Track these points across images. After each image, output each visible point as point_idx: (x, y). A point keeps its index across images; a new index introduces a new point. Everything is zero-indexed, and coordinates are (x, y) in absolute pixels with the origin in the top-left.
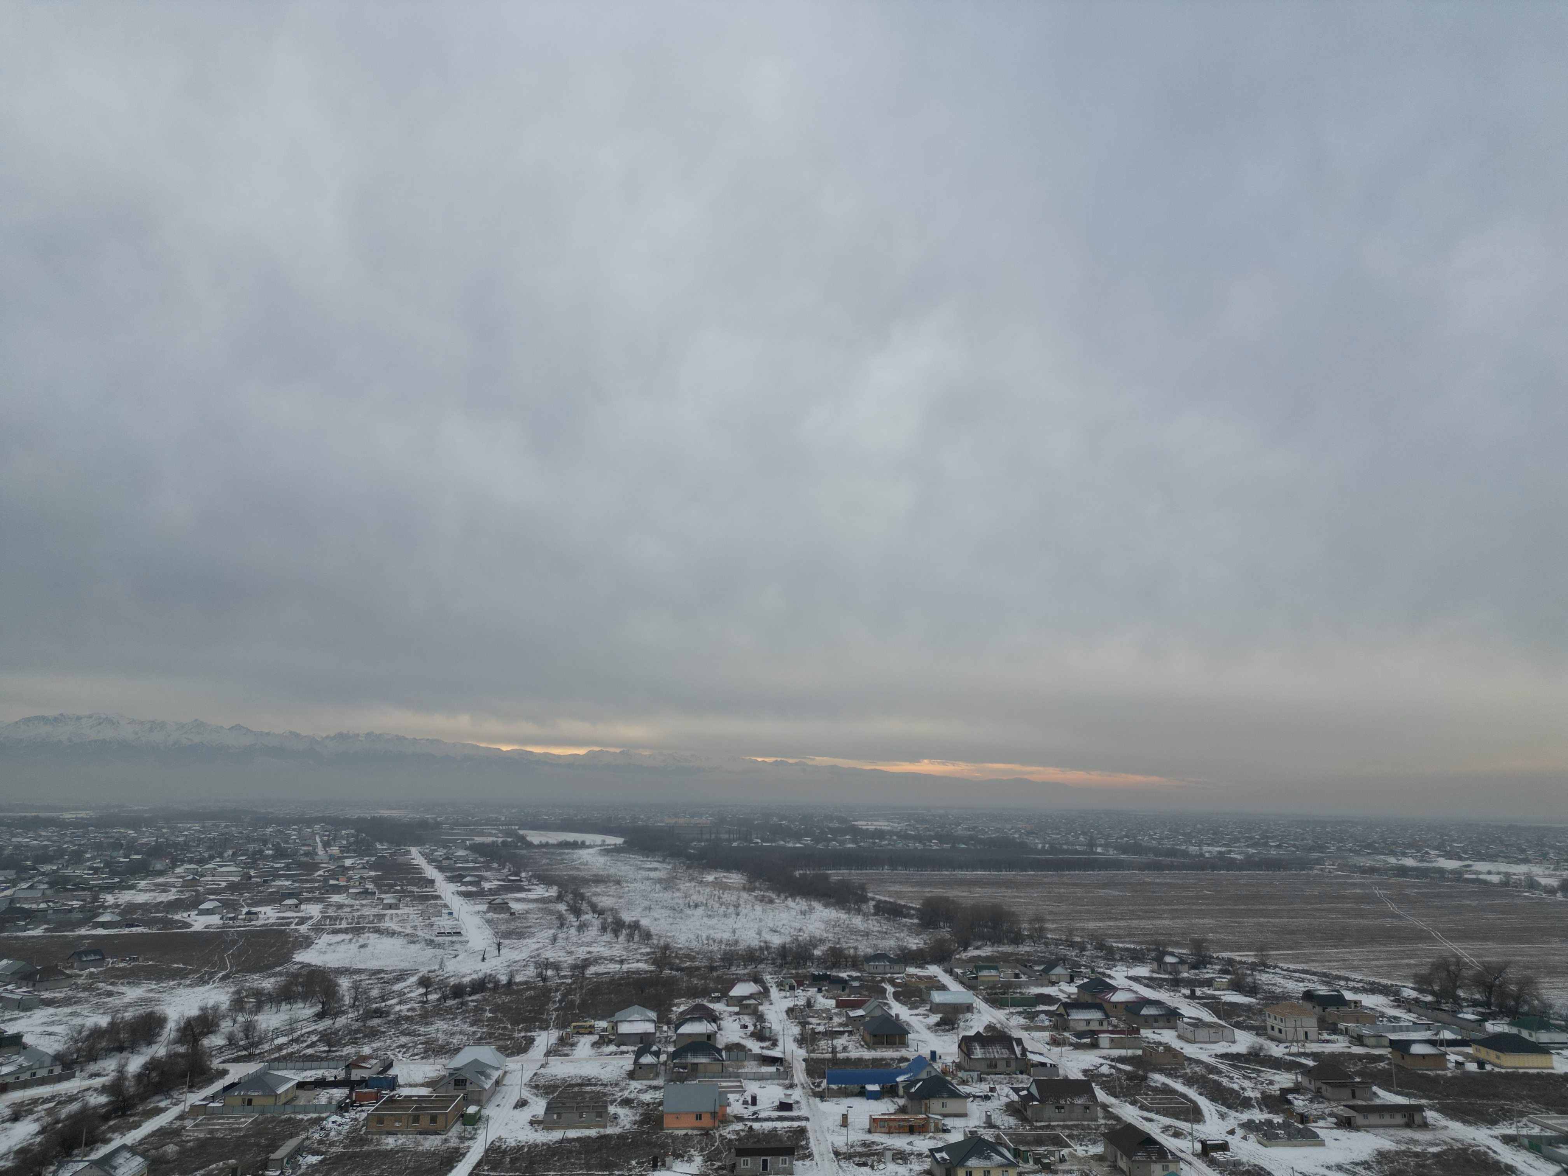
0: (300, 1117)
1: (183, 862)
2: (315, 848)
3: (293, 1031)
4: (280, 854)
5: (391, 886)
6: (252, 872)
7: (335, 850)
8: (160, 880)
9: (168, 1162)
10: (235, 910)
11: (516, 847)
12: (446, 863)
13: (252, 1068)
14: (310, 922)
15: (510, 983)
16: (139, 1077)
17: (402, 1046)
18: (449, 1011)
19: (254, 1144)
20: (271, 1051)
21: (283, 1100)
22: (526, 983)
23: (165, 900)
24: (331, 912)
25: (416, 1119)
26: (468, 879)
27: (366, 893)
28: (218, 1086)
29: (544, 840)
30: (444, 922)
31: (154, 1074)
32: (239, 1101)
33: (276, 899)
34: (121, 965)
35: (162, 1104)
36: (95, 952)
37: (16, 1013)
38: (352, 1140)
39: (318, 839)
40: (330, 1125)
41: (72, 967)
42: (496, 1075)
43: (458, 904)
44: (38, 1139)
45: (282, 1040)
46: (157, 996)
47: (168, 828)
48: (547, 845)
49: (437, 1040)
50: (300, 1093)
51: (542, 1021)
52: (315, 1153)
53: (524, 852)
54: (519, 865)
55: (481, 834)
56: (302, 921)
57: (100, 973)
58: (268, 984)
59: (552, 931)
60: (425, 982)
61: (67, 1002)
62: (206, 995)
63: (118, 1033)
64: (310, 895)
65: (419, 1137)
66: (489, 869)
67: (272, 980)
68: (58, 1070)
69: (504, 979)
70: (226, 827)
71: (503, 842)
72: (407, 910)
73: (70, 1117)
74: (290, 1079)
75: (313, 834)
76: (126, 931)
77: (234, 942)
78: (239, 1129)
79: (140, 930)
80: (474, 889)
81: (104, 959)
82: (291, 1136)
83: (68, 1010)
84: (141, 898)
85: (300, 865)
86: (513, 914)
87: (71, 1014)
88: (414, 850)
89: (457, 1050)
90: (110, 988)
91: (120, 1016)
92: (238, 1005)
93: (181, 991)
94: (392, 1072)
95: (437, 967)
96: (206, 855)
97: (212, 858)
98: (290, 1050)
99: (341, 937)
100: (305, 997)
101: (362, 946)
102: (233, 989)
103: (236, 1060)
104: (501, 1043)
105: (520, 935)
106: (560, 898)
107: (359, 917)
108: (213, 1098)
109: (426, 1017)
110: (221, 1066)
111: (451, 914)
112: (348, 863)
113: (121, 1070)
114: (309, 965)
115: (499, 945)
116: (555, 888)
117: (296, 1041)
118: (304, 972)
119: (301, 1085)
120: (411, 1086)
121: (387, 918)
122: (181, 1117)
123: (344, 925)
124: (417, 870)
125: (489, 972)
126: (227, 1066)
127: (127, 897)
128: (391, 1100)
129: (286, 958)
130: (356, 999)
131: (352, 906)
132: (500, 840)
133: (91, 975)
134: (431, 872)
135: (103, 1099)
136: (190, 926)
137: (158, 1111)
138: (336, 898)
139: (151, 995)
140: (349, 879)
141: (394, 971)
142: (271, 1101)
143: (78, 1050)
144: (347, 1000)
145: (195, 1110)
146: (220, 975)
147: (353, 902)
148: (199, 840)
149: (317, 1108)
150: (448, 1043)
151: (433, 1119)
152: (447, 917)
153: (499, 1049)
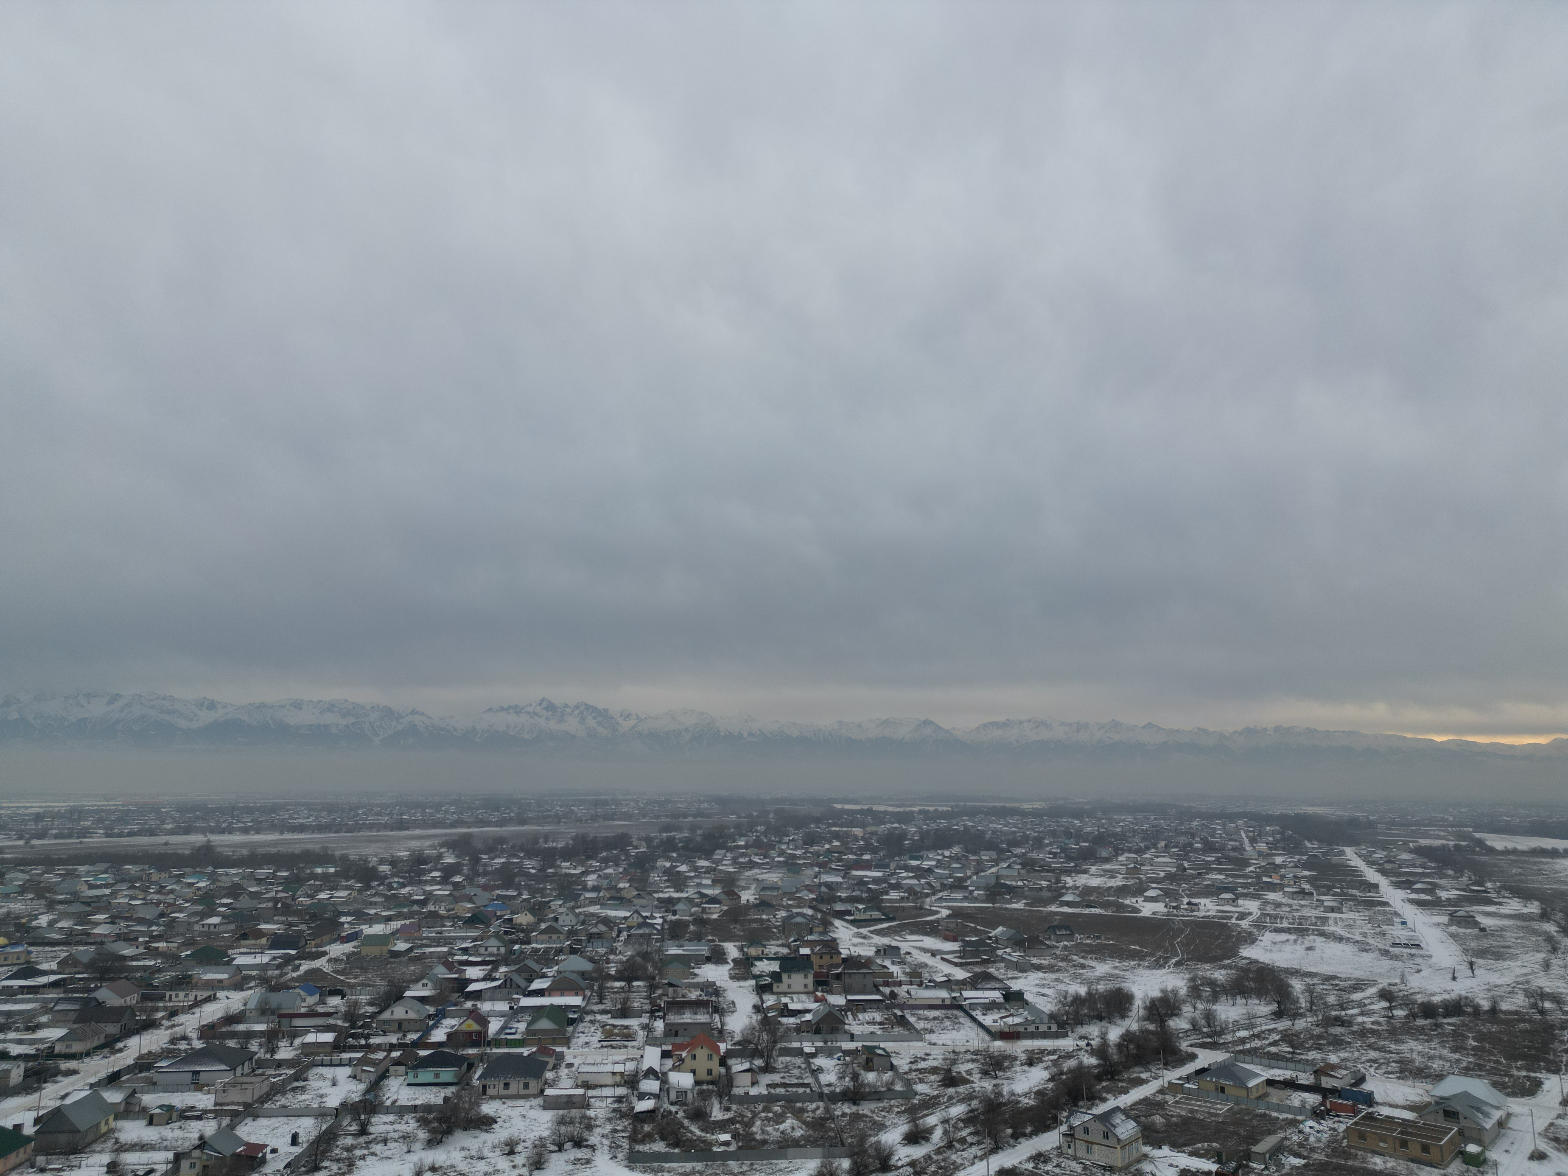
0: (1275, 1114)
1: (1124, 851)
2: (1242, 843)
3: (1252, 1026)
4: (1209, 848)
5: (1330, 888)
6: (1186, 864)
7: (1262, 846)
8: (1107, 867)
9: (1157, 1132)
10: (1176, 900)
11: (1473, 852)
12: (1388, 866)
13: (1218, 1057)
14: (1250, 918)
15: (1494, 1011)
16: (1119, 1046)
17: (1374, 1061)
18: (1421, 1030)
19: (1234, 1133)
20: (1235, 1043)
21: (1255, 1095)
22: (1516, 1013)
23: (1115, 885)
24: (1269, 910)
25: (1404, 1144)
26: (1418, 886)
27: (1302, 893)
28: (1189, 1068)
29: (1510, 845)
30: (1397, 932)
31: (1131, 1047)
32: (1211, 1087)
33: (1213, 891)
34: (1088, 941)
35: (1144, 1076)
36: (1067, 928)
37: (1016, 974)
38: (1334, 1150)
39: (1243, 835)
40: (1307, 1130)
41: (1049, 939)
42: (1497, 1115)
43: (1410, 912)
44: (1050, 1085)
45: (1243, 1034)
46: (1122, 973)
47: (1106, 819)
48: (1515, 851)
49: (1412, 1061)
50: (1270, 1090)
51: (1548, 1061)
52: (1298, 1155)
53: (1486, 858)
54: (1481, 874)
55: (1427, 836)
56: (1242, 916)
57: (1072, 946)
58: (1220, 975)
59: (1541, 956)
60: (1385, 995)
61: (1051, 969)
62: (1165, 978)
63: (1095, 1003)
64: (1245, 891)
65: (1411, 1165)
66: (1443, 876)
67: (1223, 972)
68: (1054, 1028)
69: (1485, 1005)
70: (1155, 819)
71: (1456, 846)
72: (1351, 915)
73: (1070, 1071)
74: (1257, 1075)
75: (1238, 829)
76: (1087, 911)
77: (1181, 931)
78: (1216, 1115)
79: (1098, 911)
80: (1428, 898)
81: (1073, 934)
82: (1270, 1132)
83: (1053, 976)
84: (1095, 882)
85: (1231, 860)
86: (1483, 930)
87: (1057, 980)
88: (1349, 852)
89: (1439, 1077)
90: (1082, 961)
91: (1093, 987)
92: (1195, 991)
93: (1141, 971)
94: (1367, 1087)
95: (1398, 981)
96: (1142, 845)
97: (1147, 848)
98: (1253, 1045)
99: (1284, 937)
100: (1260, 993)
101: (1309, 949)
102: (1187, 976)
103: (1203, 1046)
104: (1496, 1078)
105: (1499, 955)
106: (1544, 916)
107: (1301, 918)
108: (1188, 1079)
109: (1395, 1033)
110: (1190, 1050)
111: (1404, 923)
112: (1279, 860)
113: (1103, 1036)
114: (1257, 962)
115: (1471, 964)
116: (1536, 903)
117: (1257, 1036)
118: (1253, 967)
119: (1270, 1083)
120: (1391, 1106)
121: (1331, 922)
122: (1161, 1091)
123: (1285, 925)
124: (1355, 872)
125: (1463, 993)
126: (1196, 1050)
127: (1082, 880)
128: (1370, 1117)
129: (1233, 952)
130: (1312, 1003)
131: (1290, 906)
132: (1452, 843)
133: (1065, 948)
134: (1372, 875)
135: (1093, 1061)
136: (1139, 911)
137: (1140, 1082)
138: (1272, 896)
139: (1117, 972)
140: (1283, 877)
141: (1349, 979)
142: (1243, 1093)
143: (1067, 1013)
144: (1303, 1003)
145: (1173, 1088)
146: (1174, 961)
147: (1290, 901)
148: (1134, 831)
149: (1290, 1109)
150: (1427, 1067)
151: (1425, 1148)
152: (1400, 926)
153: (1495, 1085)
